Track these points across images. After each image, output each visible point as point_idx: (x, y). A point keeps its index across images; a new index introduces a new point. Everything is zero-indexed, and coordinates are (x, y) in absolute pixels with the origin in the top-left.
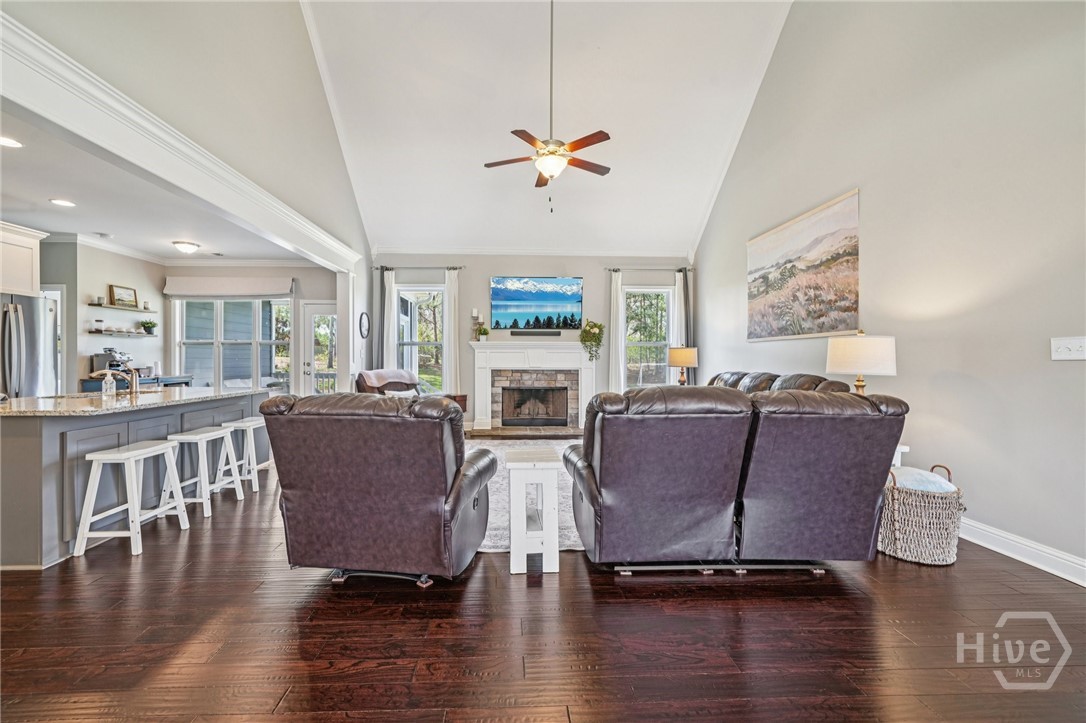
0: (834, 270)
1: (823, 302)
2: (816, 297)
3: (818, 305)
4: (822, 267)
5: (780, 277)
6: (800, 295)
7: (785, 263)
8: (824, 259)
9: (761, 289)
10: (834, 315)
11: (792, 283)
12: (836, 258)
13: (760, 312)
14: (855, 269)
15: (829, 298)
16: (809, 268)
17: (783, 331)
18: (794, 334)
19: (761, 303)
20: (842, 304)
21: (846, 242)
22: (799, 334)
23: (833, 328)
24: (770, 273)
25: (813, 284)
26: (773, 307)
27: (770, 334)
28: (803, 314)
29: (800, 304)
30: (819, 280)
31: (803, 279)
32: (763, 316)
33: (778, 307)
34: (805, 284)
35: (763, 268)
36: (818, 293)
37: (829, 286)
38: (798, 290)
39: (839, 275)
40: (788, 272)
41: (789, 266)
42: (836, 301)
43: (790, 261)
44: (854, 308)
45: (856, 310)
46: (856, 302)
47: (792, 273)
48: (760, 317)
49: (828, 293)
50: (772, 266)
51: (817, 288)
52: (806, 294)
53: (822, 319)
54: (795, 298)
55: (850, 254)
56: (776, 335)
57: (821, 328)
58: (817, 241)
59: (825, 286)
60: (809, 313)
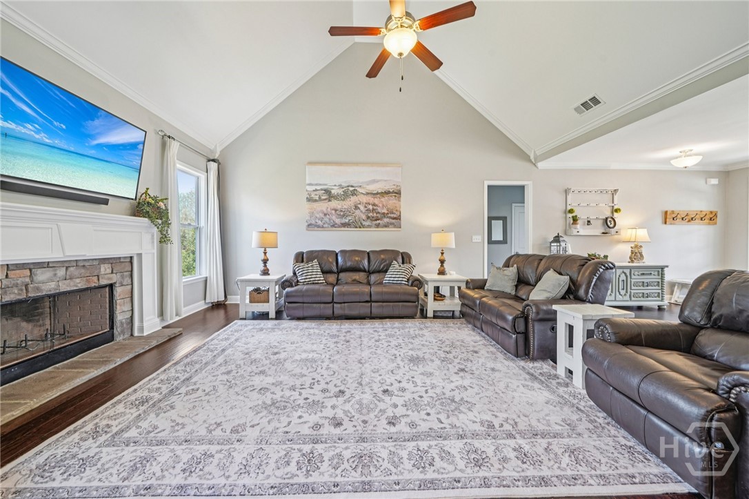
0: (386, 198)
1: (379, 213)
2: (373, 209)
3: (375, 214)
4: (378, 196)
5: (342, 193)
6: (362, 207)
7: (348, 186)
8: (380, 191)
9: (323, 198)
10: (386, 220)
11: (354, 199)
12: (387, 193)
13: (323, 212)
14: (399, 201)
15: (383, 211)
16: (368, 194)
17: (344, 225)
18: (356, 227)
19: (324, 206)
20: (392, 215)
21: (395, 187)
22: (360, 227)
23: (386, 226)
24: (333, 189)
25: (371, 202)
26: (336, 210)
27: (333, 226)
28: (364, 217)
29: (361, 212)
30: (376, 201)
31: (364, 199)
32: (325, 215)
33: (341, 211)
34: (365, 201)
35: (326, 185)
36: (375, 208)
37: (383, 205)
38: (360, 204)
39: (390, 202)
40: (350, 192)
41: (351, 189)
42: (388, 214)
43: (352, 186)
44: (398, 218)
45: (400, 219)
46: (400, 216)
47: (354, 193)
48: (322, 215)
49: (383, 208)
50: (335, 185)
51: (374, 205)
52: (366, 207)
53: (378, 222)
54: (356, 208)
55: (396, 193)
56: (339, 227)
57: (378, 226)
58: (374, 181)
59: (381, 205)
60: (368, 218)
